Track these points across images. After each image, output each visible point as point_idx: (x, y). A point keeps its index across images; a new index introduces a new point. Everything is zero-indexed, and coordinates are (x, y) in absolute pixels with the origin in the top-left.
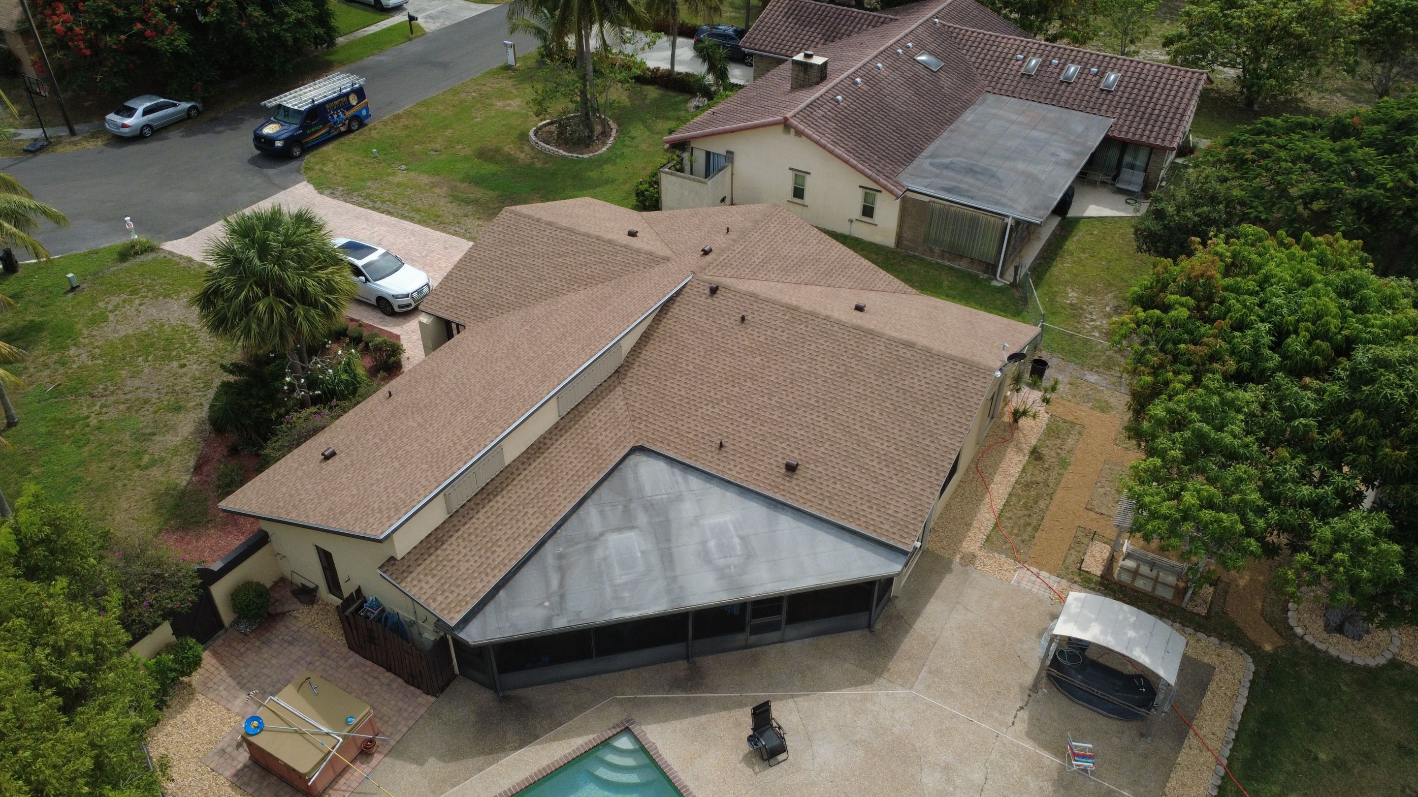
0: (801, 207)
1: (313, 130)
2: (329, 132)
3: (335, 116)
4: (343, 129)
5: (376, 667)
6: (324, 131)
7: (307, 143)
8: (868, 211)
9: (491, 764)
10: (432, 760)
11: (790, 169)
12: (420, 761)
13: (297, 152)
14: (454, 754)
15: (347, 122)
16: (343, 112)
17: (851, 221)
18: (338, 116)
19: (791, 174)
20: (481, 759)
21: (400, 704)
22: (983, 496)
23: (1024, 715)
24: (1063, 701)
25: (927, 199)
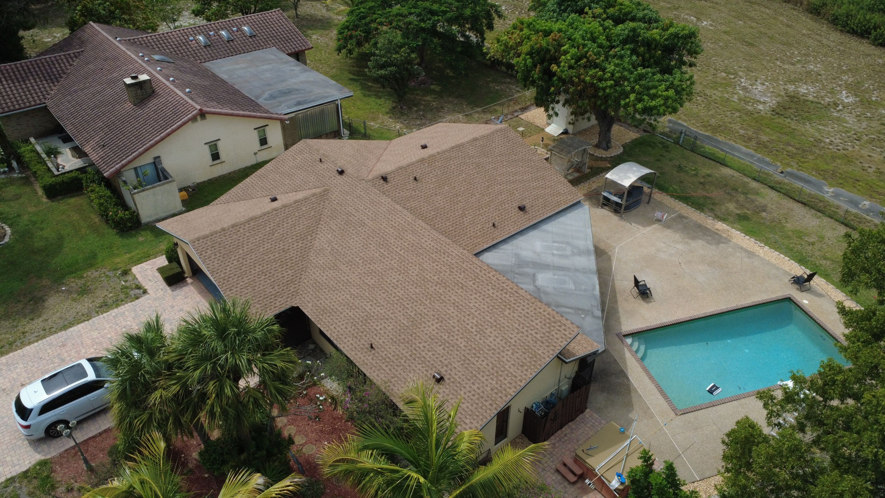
0: (220, 165)
5: (556, 434)
8: (263, 141)
9: (637, 392)
10: (631, 415)
11: (205, 144)
12: (630, 422)
14: (629, 405)
17: (255, 154)
19: (207, 147)
20: (633, 394)
21: (588, 425)
23: (633, 224)
24: (634, 212)
25: (293, 115)
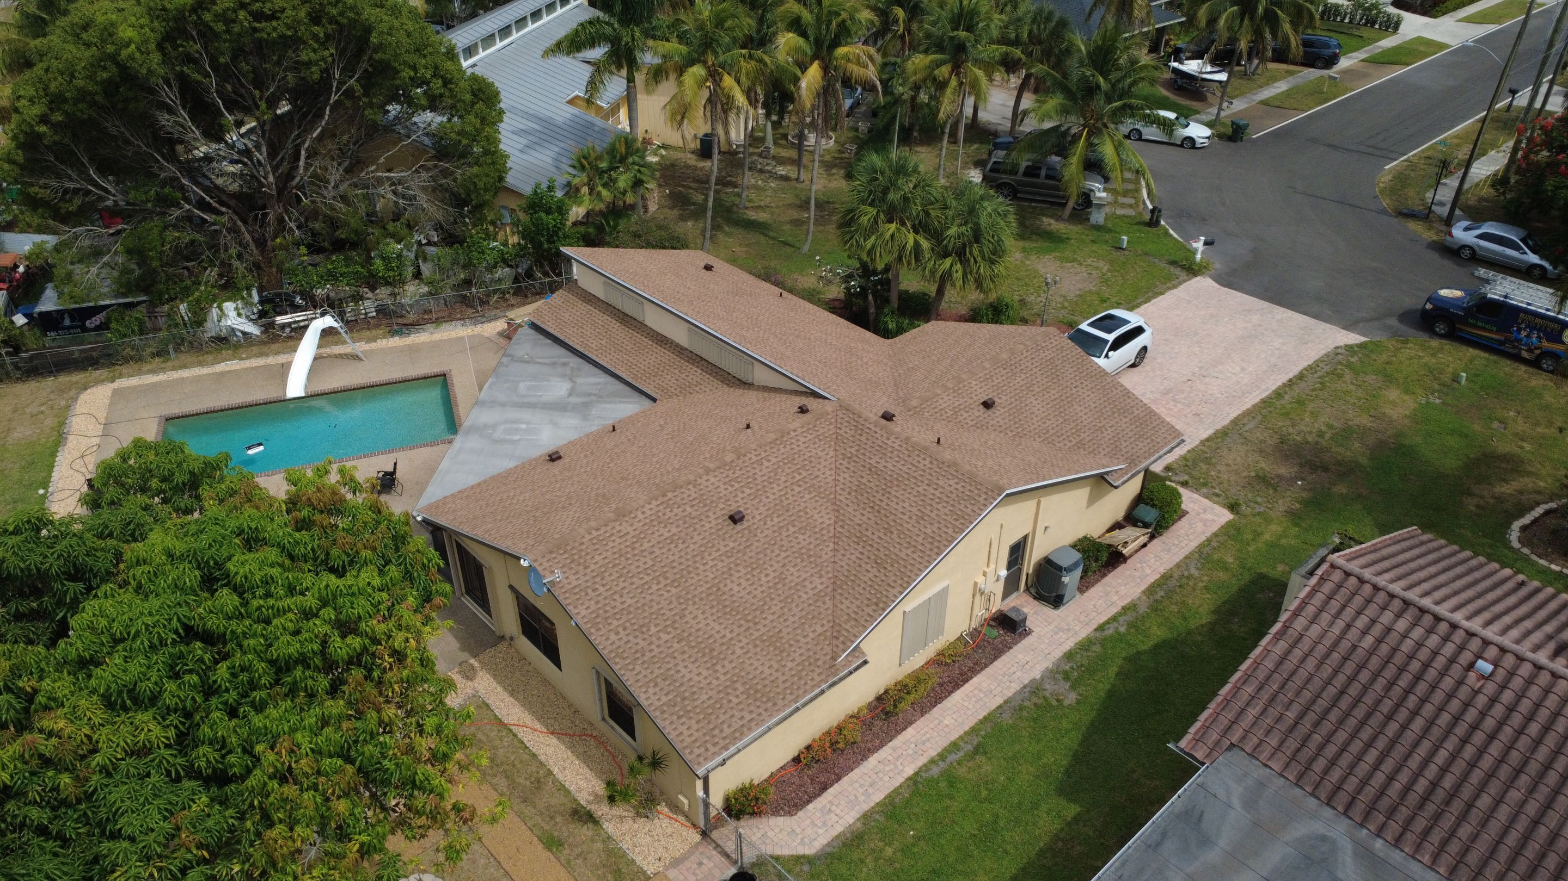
1: (1480, 324)
2: (1501, 343)
3: (1524, 334)
4: (1525, 354)
6: (1493, 336)
7: (1462, 330)
13: (1441, 328)
15: (1538, 352)
16: (1539, 337)
18: (1528, 336)
22: (546, 726)
